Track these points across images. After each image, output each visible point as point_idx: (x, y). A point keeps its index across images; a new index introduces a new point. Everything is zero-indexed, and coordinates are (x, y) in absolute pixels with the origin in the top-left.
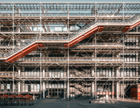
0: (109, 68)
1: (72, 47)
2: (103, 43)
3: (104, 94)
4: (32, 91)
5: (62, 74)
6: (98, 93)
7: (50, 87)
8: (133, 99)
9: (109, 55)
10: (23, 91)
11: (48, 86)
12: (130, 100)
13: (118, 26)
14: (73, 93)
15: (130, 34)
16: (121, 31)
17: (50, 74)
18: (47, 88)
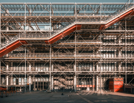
0: (90, 63)
1: (54, 44)
2: (82, 40)
3: (86, 86)
4: (20, 84)
5: (47, 69)
6: (80, 86)
7: (36, 80)
8: (110, 91)
9: (90, 51)
10: (12, 84)
11: (34, 80)
12: (106, 92)
13: (94, 25)
14: (57, 86)
15: (107, 32)
16: (98, 29)
17: (37, 68)
18: (33, 81)
